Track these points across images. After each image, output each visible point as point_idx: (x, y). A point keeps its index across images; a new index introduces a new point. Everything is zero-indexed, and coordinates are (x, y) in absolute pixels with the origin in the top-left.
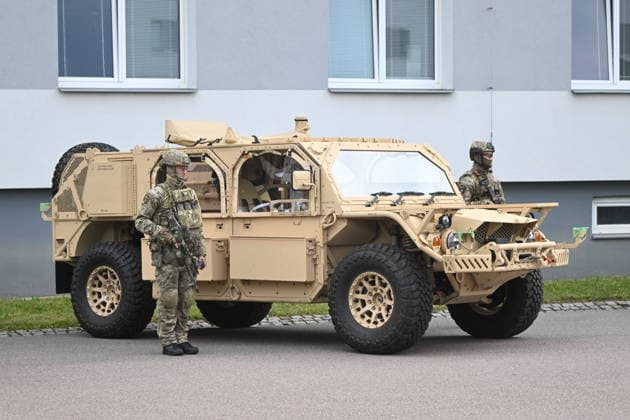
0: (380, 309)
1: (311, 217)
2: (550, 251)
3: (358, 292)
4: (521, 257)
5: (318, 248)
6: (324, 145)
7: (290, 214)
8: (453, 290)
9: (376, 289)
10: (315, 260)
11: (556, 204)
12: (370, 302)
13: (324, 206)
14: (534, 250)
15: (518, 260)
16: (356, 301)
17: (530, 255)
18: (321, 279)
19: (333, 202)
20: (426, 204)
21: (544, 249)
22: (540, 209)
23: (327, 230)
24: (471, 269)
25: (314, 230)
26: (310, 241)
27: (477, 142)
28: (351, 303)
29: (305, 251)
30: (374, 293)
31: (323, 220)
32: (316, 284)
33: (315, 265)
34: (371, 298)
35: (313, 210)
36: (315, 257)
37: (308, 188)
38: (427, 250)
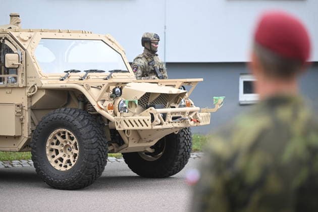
0: (69, 156)
1: (19, 88)
2: (196, 114)
3: (53, 144)
4: (174, 118)
5: (24, 111)
6: (29, 34)
7: (4, 86)
8: (123, 143)
9: (66, 142)
10: (22, 120)
11: (201, 80)
12: (62, 151)
13: (28, 80)
14: (184, 113)
15: (171, 120)
16: (52, 150)
17: (180, 117)
18: (26, 134)
19: (35, 77)
20: (106, 79)
21: (191, 113)
22: (189, 83)
23: (30, 97)
24: (136, 127)
25: (20, 98)
26: (18, 106)
27: (147, 33)
28: (48, 152)
29: (14, 113)
30: (65, 144)
31: (27, 91)
32: (23, 138)
33: (22, 124)
34: (62, 148)
35: (20, 83)
36: (21, 117)
37: (17, 66)
38: (103, 113)
